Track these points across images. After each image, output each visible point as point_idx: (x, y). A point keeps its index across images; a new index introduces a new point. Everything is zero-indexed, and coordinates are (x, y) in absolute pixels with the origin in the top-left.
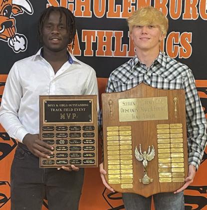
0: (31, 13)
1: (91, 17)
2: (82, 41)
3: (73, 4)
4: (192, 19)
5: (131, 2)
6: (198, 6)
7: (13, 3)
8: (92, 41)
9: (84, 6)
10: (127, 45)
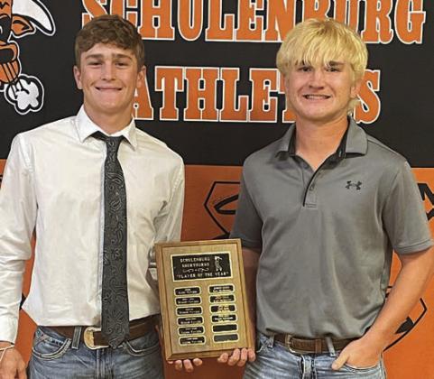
0: (51, 32)
1: (173, 39)
2: (156, 90)
3: (136, 13)
4: (380, 41)
5: (256, 9)
6: (392, 15)
7: (14, 12)
8: (176, 90)
9: (159, 17)
10: (248, 97)
